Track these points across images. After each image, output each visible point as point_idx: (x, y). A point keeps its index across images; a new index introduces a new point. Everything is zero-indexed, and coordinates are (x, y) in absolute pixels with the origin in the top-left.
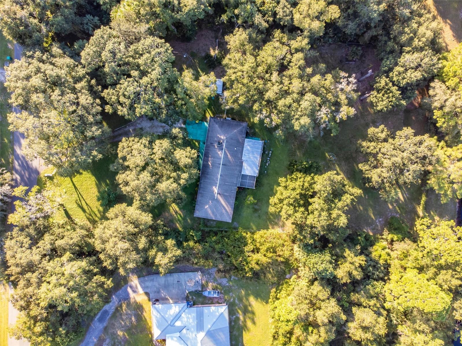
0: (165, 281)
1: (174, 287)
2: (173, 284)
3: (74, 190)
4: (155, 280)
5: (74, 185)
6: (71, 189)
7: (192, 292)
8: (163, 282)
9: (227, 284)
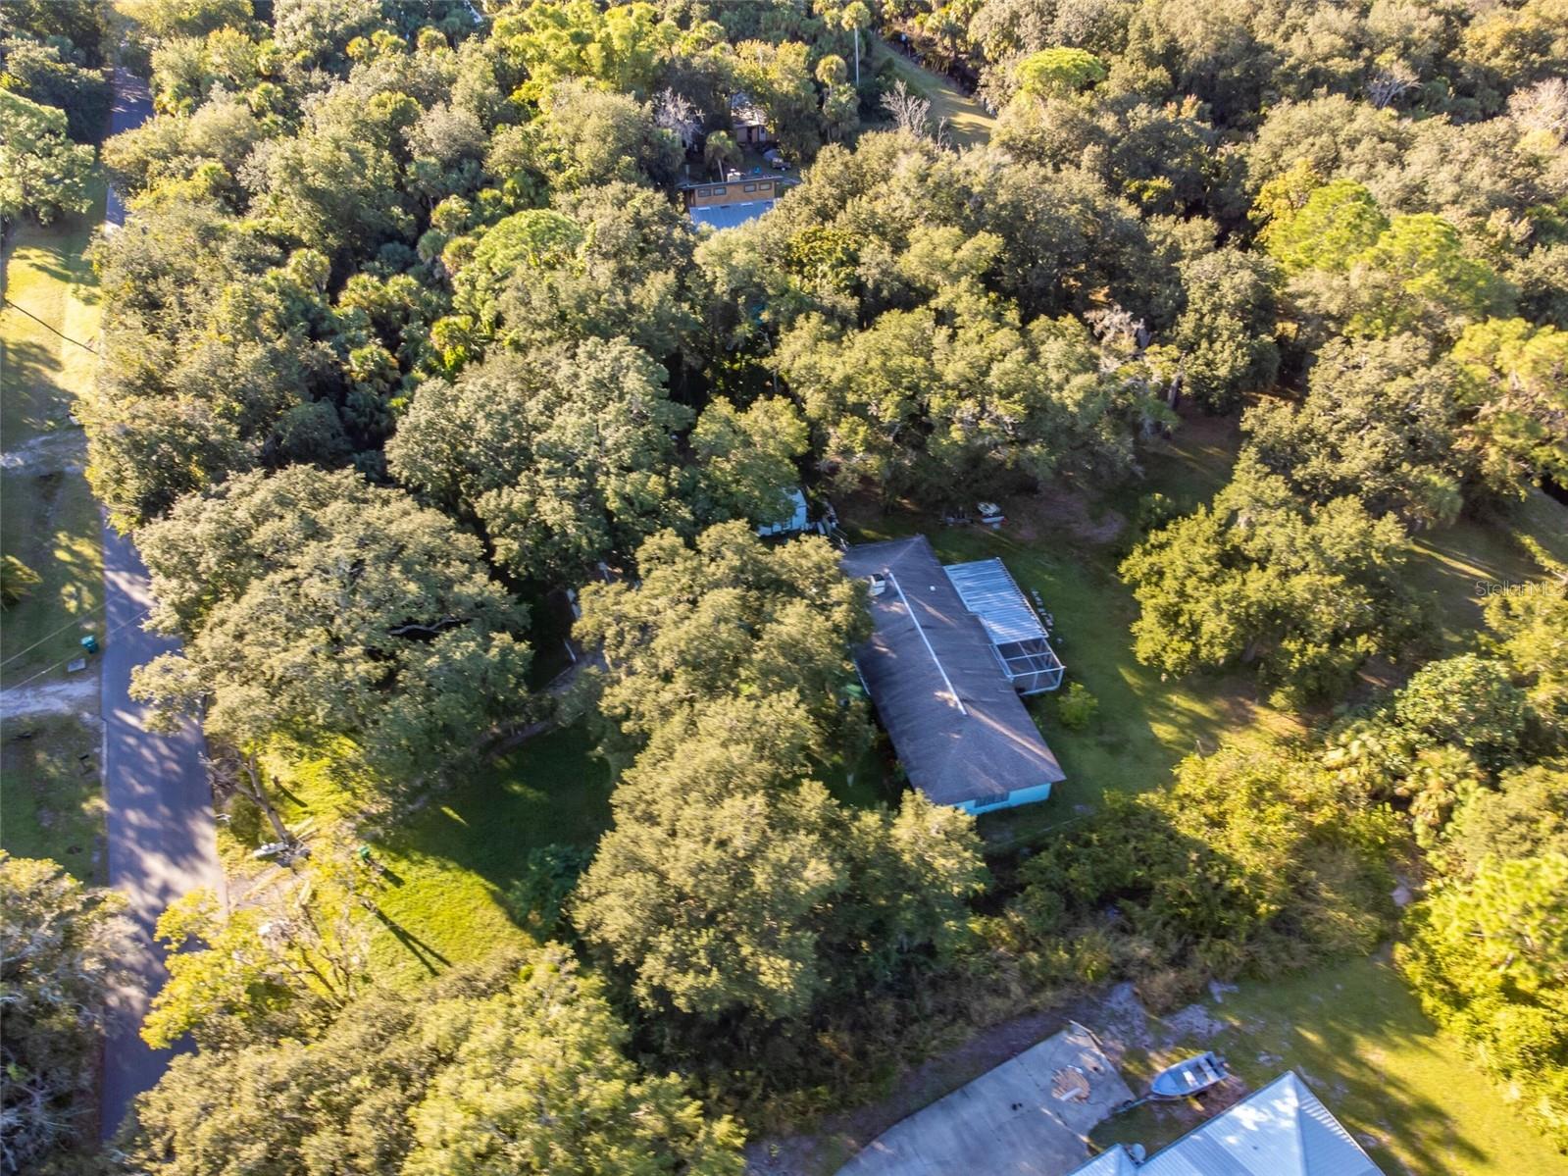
0: (957, 1133)
1: (1012, 1145)
2: (1001, 1128)
3: (400, 945)
4: (909, 1149)
5: (394, 928)
6: (382, 945)
7: (1102, 1123)
8: (952, 1143)
9: (1218, 1026)
